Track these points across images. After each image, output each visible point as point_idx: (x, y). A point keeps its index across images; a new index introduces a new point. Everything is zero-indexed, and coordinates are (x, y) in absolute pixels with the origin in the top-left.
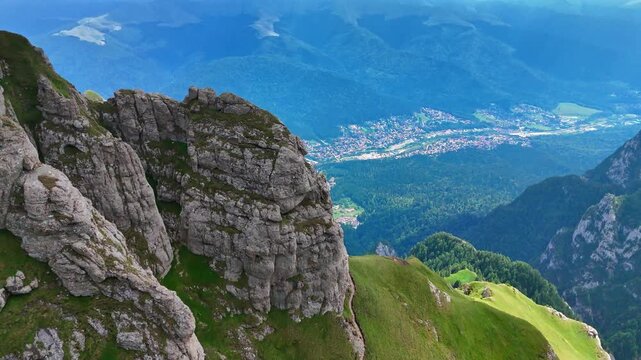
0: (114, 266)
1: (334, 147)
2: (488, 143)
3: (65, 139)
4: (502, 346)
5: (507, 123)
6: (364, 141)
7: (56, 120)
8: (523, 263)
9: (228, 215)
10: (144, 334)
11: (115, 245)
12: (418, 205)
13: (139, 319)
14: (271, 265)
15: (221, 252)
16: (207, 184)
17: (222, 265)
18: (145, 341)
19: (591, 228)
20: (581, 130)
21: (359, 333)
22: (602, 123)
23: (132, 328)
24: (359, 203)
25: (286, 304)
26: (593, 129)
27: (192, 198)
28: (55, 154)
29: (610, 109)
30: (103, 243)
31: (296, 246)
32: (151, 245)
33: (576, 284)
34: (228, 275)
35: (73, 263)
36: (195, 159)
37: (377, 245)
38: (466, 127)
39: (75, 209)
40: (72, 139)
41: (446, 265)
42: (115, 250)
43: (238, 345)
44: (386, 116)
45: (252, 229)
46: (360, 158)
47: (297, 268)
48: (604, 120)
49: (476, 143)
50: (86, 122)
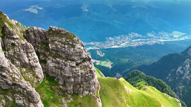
0: (15, 80)
1: (104, 44)
2: (151, 43)
3: (11, 41)
4: (147, 105)
5: (157, 37)
6: (113, 42)
7: (9, 36)
8: (160, 80)
9: (60, 65)
10: (24, 101)
11: (16, 74)
12: (130, 62)
13: (22, 97)
14: (73, 80)
15: (58, 76)
16: (54, 55)
17: (58, 79)
18: (24, 103)
19: (182, 69)
20: (180, 39)
21: (101, 101)
22: (187, 37)
23: (20, 99)
24: (112, 61)
25: (78, 92)
26: (184, 39)
27: (49, 59)
28: (9, 46)
29: (189, 33)
30: (12, 73)
31: (80, 74)
32: (37, 73)
33: (177, 86)
34: (60, 83)
35: (2, 79)
36: (50, 47)
37: (116, 73)
38: (144, 38)
39: (3, 63)
40: (13, 42)
41: (136, 80)
42: (16, 75)
43: (62, 104)
44: (120, 35)
45: (67, 69)
46: (112, 47)
47: (81, 81)
48: (187, 36)
49: (147, 43)
50: (18, 37)
